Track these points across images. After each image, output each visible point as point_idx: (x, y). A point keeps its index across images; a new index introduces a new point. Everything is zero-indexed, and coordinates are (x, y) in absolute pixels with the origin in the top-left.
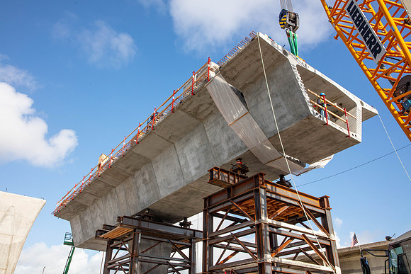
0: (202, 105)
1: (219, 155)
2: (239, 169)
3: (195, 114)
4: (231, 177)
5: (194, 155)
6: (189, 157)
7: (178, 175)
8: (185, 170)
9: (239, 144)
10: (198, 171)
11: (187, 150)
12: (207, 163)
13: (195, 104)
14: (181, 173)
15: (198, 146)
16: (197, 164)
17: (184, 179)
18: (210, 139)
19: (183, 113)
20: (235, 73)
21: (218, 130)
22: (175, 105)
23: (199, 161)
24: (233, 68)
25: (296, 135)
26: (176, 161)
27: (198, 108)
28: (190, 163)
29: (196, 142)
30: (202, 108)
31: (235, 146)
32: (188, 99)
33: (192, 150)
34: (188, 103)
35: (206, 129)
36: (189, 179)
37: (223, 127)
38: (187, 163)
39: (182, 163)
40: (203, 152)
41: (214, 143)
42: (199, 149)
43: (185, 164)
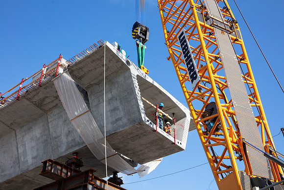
0: (47, 97)
1: (58, 147)
2: (73, 163)
3: (40, 105)
4: (64, 171)
5: (33, 144)
6: (29, 145)
7: (14, 163)
8: (22, 159)
9: (77, 139)
10: (35, 160)
11: (27, 138)
12: (45, 153)
13: (41, 96)
14: (17, 161)
15: (38, 136)
16: (35, 154)
17: (19, 167)
18: (51, 130)
19: (28, 102)
20: (82, 73)
21: (61, 123)
22: (21, 93)
23: (37, 150)
24: (81, 68)
25: (129, 137)
26: (14, 148)
27: (44, 99)
28: (29, 152)
29: (37, 132)
30: (48, 100)
31: (73, 140)
32: (35, 89)
33: (32, 139)
34: (34, 93)
35: (49, 120)
36: (24, 168)
37: (65, 121)
38: (25, 151)
39: (21, 150)
40: (43, 143)
41: (54, 135)
42: (39, 139)
43: (23, 152)
